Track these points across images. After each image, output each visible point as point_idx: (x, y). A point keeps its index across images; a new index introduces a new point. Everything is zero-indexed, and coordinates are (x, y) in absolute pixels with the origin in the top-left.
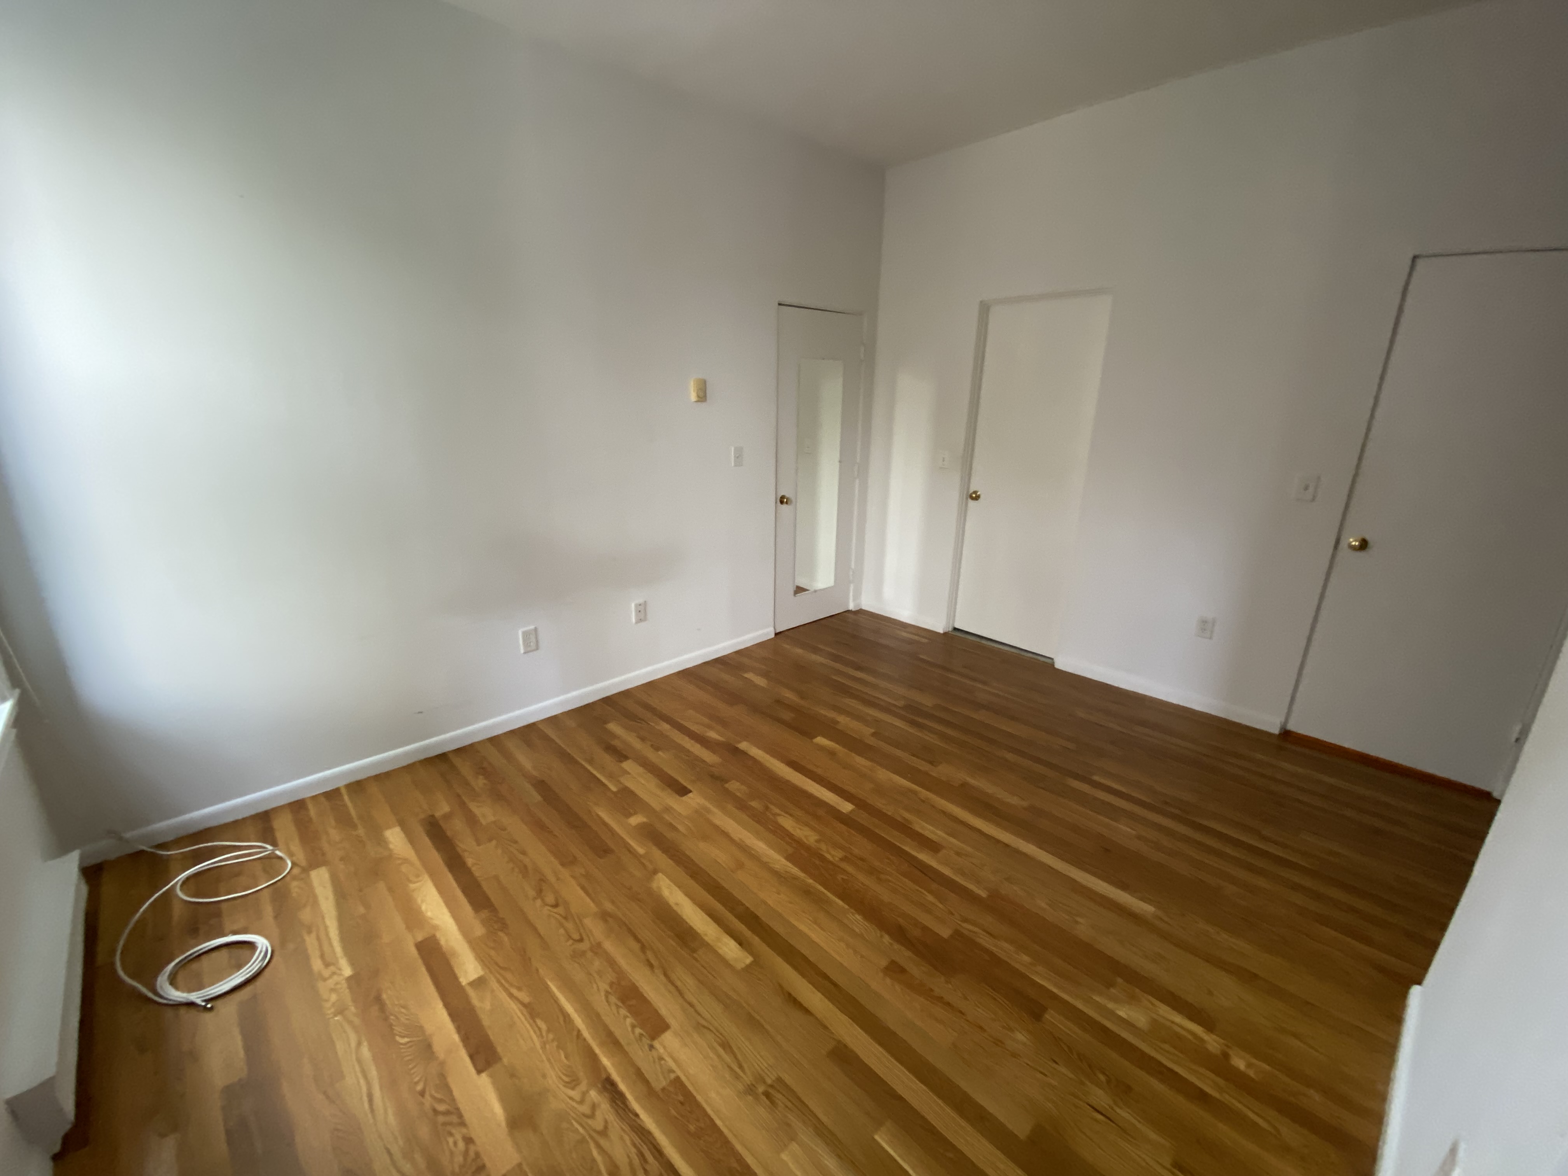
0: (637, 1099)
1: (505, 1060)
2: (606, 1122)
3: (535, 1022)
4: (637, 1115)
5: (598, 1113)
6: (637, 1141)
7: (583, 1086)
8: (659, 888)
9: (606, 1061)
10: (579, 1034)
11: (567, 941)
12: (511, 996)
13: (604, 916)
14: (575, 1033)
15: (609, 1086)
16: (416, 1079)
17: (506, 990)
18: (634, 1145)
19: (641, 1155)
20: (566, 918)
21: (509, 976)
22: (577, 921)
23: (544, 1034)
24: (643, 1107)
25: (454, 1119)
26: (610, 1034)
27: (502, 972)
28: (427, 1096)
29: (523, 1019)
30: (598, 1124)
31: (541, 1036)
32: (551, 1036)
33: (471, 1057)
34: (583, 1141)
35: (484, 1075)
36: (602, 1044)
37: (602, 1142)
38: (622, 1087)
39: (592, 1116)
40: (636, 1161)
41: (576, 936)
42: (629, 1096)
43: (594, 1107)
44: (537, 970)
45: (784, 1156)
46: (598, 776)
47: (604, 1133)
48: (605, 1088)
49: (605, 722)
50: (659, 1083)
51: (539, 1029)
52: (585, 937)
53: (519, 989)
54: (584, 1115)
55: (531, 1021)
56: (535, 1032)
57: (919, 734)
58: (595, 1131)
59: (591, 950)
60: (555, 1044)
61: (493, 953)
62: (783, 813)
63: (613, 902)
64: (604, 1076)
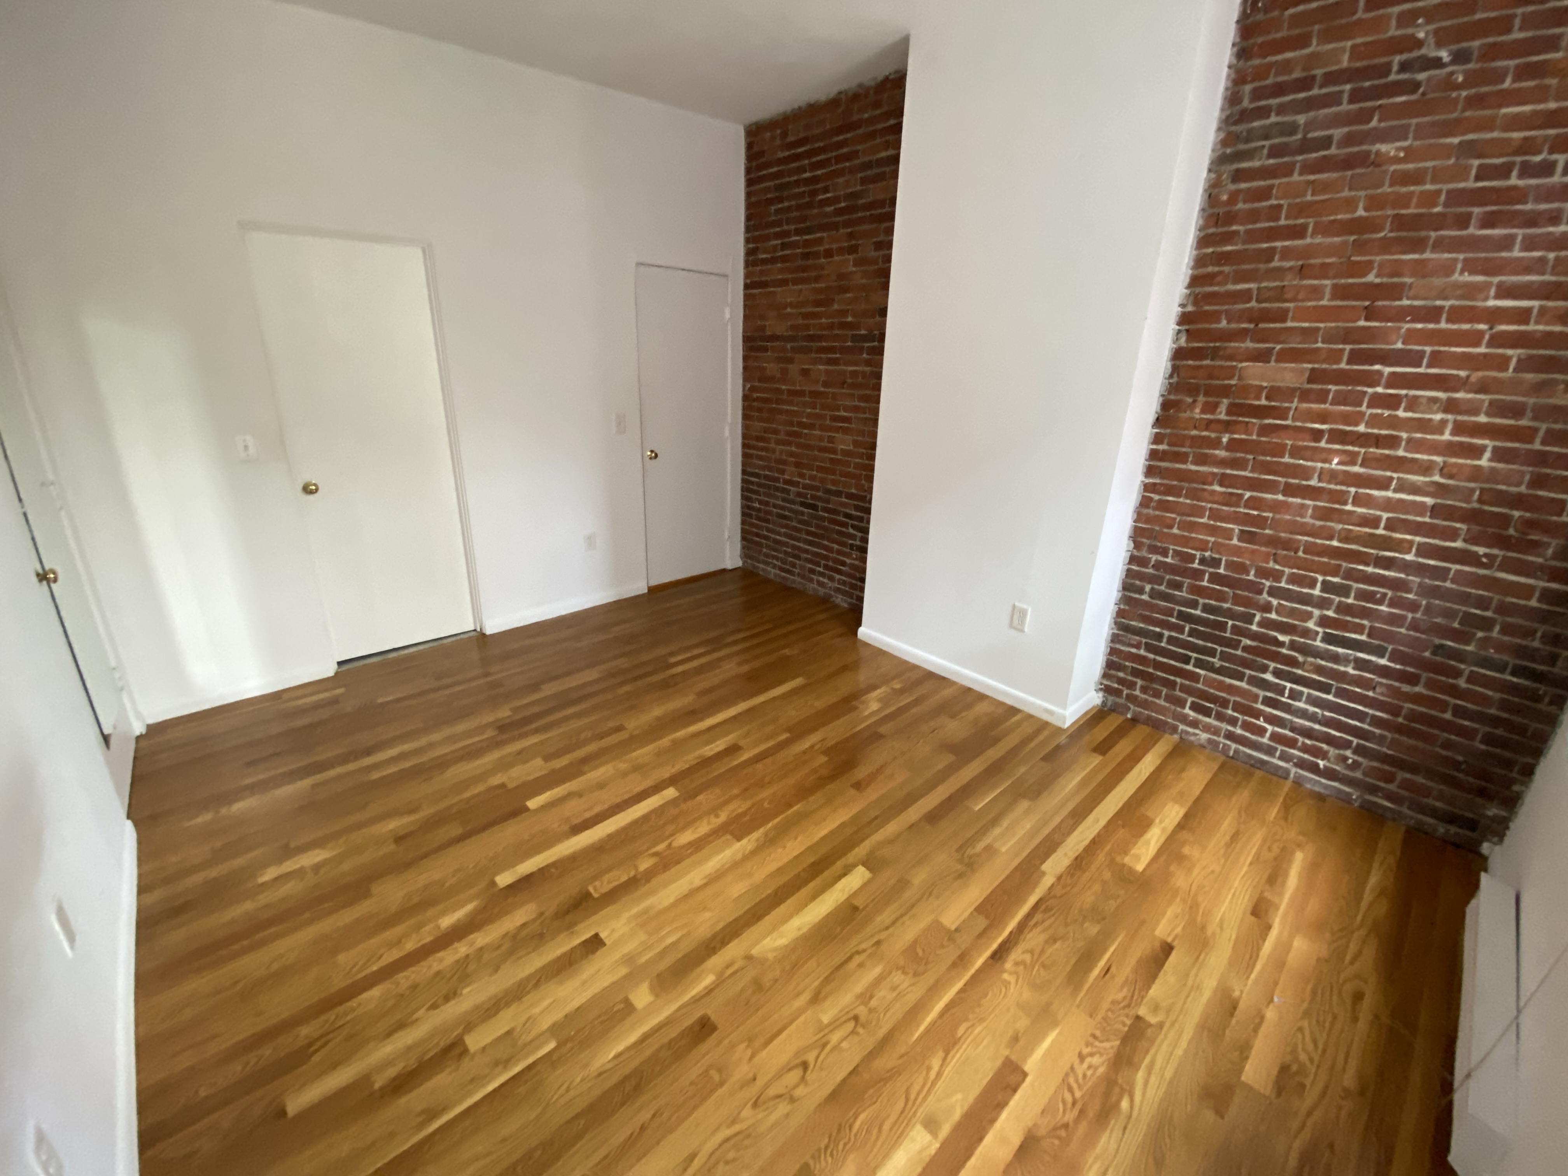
0: (1000, 934)
1: (1007, 1052)
2: (1023, 953)
3: (960, 1038)
4: (1011, 933)
5: (1019, 959)
6: (1026, 931)
7: (1005, 976)
8: (775, 949)
9: (979, 962)
10: (961, 991)
11: (858, 1034)
12: (939, 1075)
13: (816, 999)
14: (963, 995)
15: (999, 955)
16: (1057, 1142)
17: (934, 1084)
18: (1031, 930)
19: (1035, 925)
20: (824, 1045)
21: (916, 1088)
22: (826, 1031)
23: (971, 1023)
24: (1004, 929)
25: (1071, 1080)
26: (954, 965)
27: (912, 1097)
28: (1066, 1120)
29: (961, 1051)
30: (1027, 958)
31: (973, 1025)
32: (971, 1016)
33: (1015, 1090)
34: (1043, 966)
35: (1027, 1068)
36: (966, 968)
37: (1038, 951)
38: (995, 946)
39: (1023, 963)
40: (1040, 928)
41: (852, 1024)
42: (1000, 940)
43: (1017, 964)
44: (902, 1056)
45: (1004, 849)
46: (490, 1088)
47: (1032, 952)
48: (1000, 958)
49: (283, 1113)
50: (982, 922)
51: (967, 1029)
52: (851, 1015)
53: (929, 1069)
54: (1025, 967)
55: (961, 1042)
56: (971, 1033)
57: (561, 730)
58: (1032, 958)
59: (865, 1003)
60: (977, 1010)
61: (886, 1126)
62: (671, 839)
63: (798, 995)
64: (991, 961)
